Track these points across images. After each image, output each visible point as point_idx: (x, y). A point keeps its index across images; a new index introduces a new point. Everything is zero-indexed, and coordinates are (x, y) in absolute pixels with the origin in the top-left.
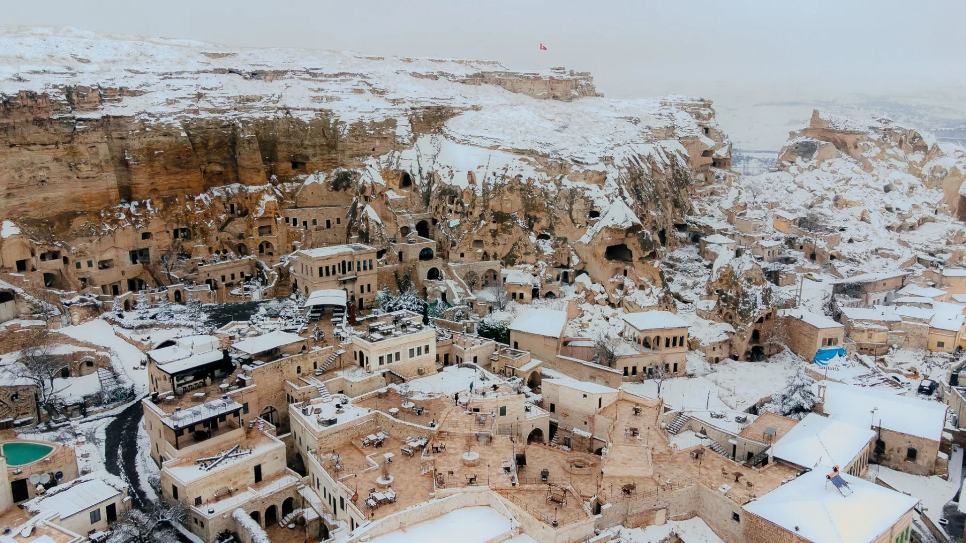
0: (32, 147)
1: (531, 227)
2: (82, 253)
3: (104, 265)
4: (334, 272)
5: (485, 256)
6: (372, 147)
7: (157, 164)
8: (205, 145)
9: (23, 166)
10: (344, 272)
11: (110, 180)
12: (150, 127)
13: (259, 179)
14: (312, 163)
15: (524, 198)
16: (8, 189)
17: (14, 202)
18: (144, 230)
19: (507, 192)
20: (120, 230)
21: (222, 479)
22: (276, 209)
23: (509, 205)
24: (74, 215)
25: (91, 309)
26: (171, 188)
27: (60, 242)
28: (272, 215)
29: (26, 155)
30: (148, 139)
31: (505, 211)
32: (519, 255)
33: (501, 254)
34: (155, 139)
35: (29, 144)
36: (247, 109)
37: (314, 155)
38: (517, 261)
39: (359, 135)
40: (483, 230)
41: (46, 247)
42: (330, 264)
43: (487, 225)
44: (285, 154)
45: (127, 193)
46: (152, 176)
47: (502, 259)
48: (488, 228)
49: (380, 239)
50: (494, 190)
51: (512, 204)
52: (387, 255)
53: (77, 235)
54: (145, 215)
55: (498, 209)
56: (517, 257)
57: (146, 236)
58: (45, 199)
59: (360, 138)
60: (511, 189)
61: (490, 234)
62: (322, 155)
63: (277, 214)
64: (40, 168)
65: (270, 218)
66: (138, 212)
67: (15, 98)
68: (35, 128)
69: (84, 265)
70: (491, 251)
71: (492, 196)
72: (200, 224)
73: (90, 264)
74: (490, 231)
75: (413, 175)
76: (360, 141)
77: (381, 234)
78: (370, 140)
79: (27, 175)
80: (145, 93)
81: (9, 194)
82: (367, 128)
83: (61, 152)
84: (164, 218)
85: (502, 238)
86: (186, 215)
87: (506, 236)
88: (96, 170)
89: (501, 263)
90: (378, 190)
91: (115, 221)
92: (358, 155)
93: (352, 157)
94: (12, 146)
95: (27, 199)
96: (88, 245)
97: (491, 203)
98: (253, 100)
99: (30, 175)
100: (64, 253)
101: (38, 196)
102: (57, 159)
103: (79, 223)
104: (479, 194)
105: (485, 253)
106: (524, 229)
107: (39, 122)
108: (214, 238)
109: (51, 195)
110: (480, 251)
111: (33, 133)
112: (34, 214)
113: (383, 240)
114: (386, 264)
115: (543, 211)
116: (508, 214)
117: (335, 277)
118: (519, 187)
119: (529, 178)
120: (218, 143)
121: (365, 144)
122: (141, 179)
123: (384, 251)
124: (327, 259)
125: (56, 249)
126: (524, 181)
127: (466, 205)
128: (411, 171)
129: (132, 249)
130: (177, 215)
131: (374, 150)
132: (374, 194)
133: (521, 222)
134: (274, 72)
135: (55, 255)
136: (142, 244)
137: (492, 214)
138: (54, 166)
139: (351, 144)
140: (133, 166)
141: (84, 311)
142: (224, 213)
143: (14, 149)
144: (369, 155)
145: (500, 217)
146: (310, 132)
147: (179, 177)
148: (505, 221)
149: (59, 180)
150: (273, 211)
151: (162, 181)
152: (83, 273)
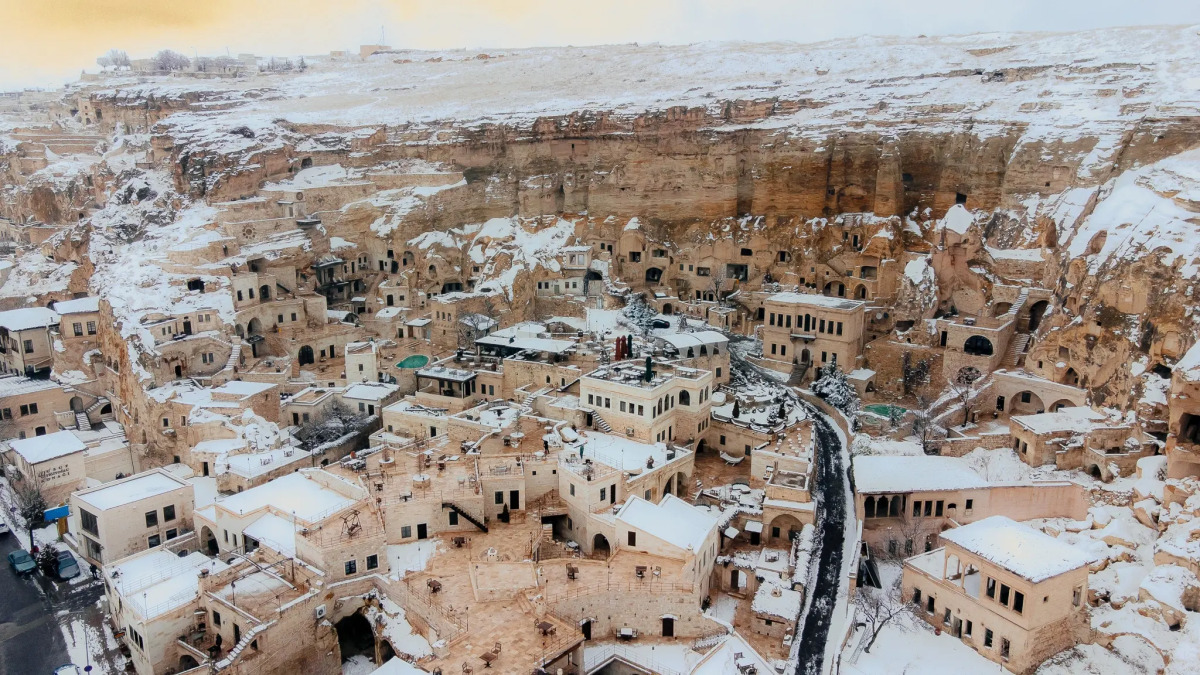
0: (677, 157)
1: (1145, 348)
2: (686, 256)
3: (702, 272)
4: (788, 325)
5: (1070, 376)
6: (1045, 180)
7: (780, 180)
8: (847, 162)
9: (662, 172)
10: (807, 329)
11: (728, 193)
12: (789, 141)
13: (885, 209)
14: (973, 197)
15: (1154, 290)
16: (645, 191)
17: (649, 203)
18: (744, 246)
19: (1130, 276)
20: (720, 241)
21: (407, 422)
22: (884, 249)
23: (1129, 300)
24: (693, 221)
25: (617, 300)
26: (790, 208)
27: (671, 243)
28: (878, 255)
29: (668, 163)
30: (783, 154)
31: (1122, 309)
32: (1114, 390)
33: (1093, 381)
34: (791, 153)
35: (675, 154)
36: (933, 122)
37: (977, 187)
38: (1109, 400)
39: (1027, 162)
40: (1073, 333)
41: (656, 245)
42: (785, 313)
43: (1081, 325)
44: (949, 182)
45: (742, 207)
46: (772, 192)
47: (1094, 390)
48: (1083, 331)
49: (909, 306)
50: (1115, 268)
51: (1133, 298)
52: (914, 329)
53: (688, 240)
54: (749, 231)
55: (1111, 302)
56: (1109, 393)
57: (746, 252)
58: (676, 204)
59: (1028, 166)
60: (1139, 271)
61: (1084, 341)
62: (987, 186)
63: (884, 254)
64: (679, 176)
65: (876, 258)
66: (746, 227)
67: (663, 113)
68: (680, 140)
69: (686, 267)
70: (1081, 370)
71: (1108, 277)
72: (800, 250)
73: (691, 268)
74: (1087, 337)
75: (1062, 228)
76: (1027, 169)
77: (914, 299)
78: (1042, 169)
79: (662, 181)
80: (828, 104)
81: (646, 196)
82: (1045, 150)
83: (697, 163)
84: (769, 238)
85: (1101, 353)
86: (792, 238)
87: (1106, 352)
88: (717, 181)
89: (1089, 396)
90: (951, 241)
91: (719, 232)
92: (1019, 192)
93: (1010, 192)
94: (659, 155)
95: (659, 203)
96: (691, 250)
97: (1103, 290)
98: (951, 110)
99: (666, 181)
100: (670, 253)
101: (671, 201)
102: (693, 169)
103: (694, 229)
104: (1093, 271)
105: (1071, 371)
106: (1133, 348)
107: (685, 134)
108: (808, 268)
109: (683, 200)
110: (1061, 364)
111: (680, 145)
112: (661, 215)
113: (913, 307)
114: (909, 340)
115: (1174, 322)
116: (1124, 315)
117: (788, 330)
118: (1154, 269)
119: (1181, 257)
120: (866, 163)
121: (1035, 175)
122: (760, 195)
123: (910, 324)
124: (782, 306)
125: (664, 248)
126: (1168, 261)
127: (1069, 285)
128: (1062, 222)
129: (729, 262)
130: (785, 236)
131: (1048, 184)
132: (942, 244)
133: (1135, 335)
134: (1019, 70)
135: (662, 253)
136: (741, 260)
137: (1097, 309)
138: (689, 174)
139: (1014, 174)
140: (755, 181)
141: (612, 300)
142: (840, 243)
143: (661, 158)
144: (1034, 192)
145: (1110, 317)
146: (980, 154)
147: (801, 196)
148: (1115, 325)
149: (691, 188)
150: (881, 251)
151: (782, 199)
152: (683, 275)
